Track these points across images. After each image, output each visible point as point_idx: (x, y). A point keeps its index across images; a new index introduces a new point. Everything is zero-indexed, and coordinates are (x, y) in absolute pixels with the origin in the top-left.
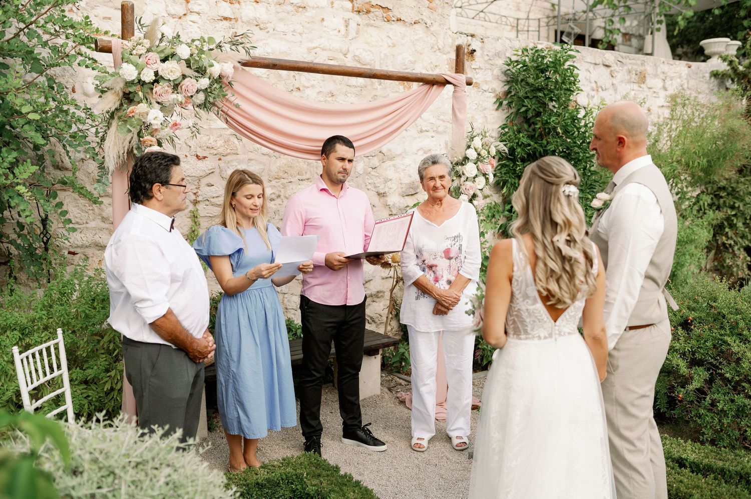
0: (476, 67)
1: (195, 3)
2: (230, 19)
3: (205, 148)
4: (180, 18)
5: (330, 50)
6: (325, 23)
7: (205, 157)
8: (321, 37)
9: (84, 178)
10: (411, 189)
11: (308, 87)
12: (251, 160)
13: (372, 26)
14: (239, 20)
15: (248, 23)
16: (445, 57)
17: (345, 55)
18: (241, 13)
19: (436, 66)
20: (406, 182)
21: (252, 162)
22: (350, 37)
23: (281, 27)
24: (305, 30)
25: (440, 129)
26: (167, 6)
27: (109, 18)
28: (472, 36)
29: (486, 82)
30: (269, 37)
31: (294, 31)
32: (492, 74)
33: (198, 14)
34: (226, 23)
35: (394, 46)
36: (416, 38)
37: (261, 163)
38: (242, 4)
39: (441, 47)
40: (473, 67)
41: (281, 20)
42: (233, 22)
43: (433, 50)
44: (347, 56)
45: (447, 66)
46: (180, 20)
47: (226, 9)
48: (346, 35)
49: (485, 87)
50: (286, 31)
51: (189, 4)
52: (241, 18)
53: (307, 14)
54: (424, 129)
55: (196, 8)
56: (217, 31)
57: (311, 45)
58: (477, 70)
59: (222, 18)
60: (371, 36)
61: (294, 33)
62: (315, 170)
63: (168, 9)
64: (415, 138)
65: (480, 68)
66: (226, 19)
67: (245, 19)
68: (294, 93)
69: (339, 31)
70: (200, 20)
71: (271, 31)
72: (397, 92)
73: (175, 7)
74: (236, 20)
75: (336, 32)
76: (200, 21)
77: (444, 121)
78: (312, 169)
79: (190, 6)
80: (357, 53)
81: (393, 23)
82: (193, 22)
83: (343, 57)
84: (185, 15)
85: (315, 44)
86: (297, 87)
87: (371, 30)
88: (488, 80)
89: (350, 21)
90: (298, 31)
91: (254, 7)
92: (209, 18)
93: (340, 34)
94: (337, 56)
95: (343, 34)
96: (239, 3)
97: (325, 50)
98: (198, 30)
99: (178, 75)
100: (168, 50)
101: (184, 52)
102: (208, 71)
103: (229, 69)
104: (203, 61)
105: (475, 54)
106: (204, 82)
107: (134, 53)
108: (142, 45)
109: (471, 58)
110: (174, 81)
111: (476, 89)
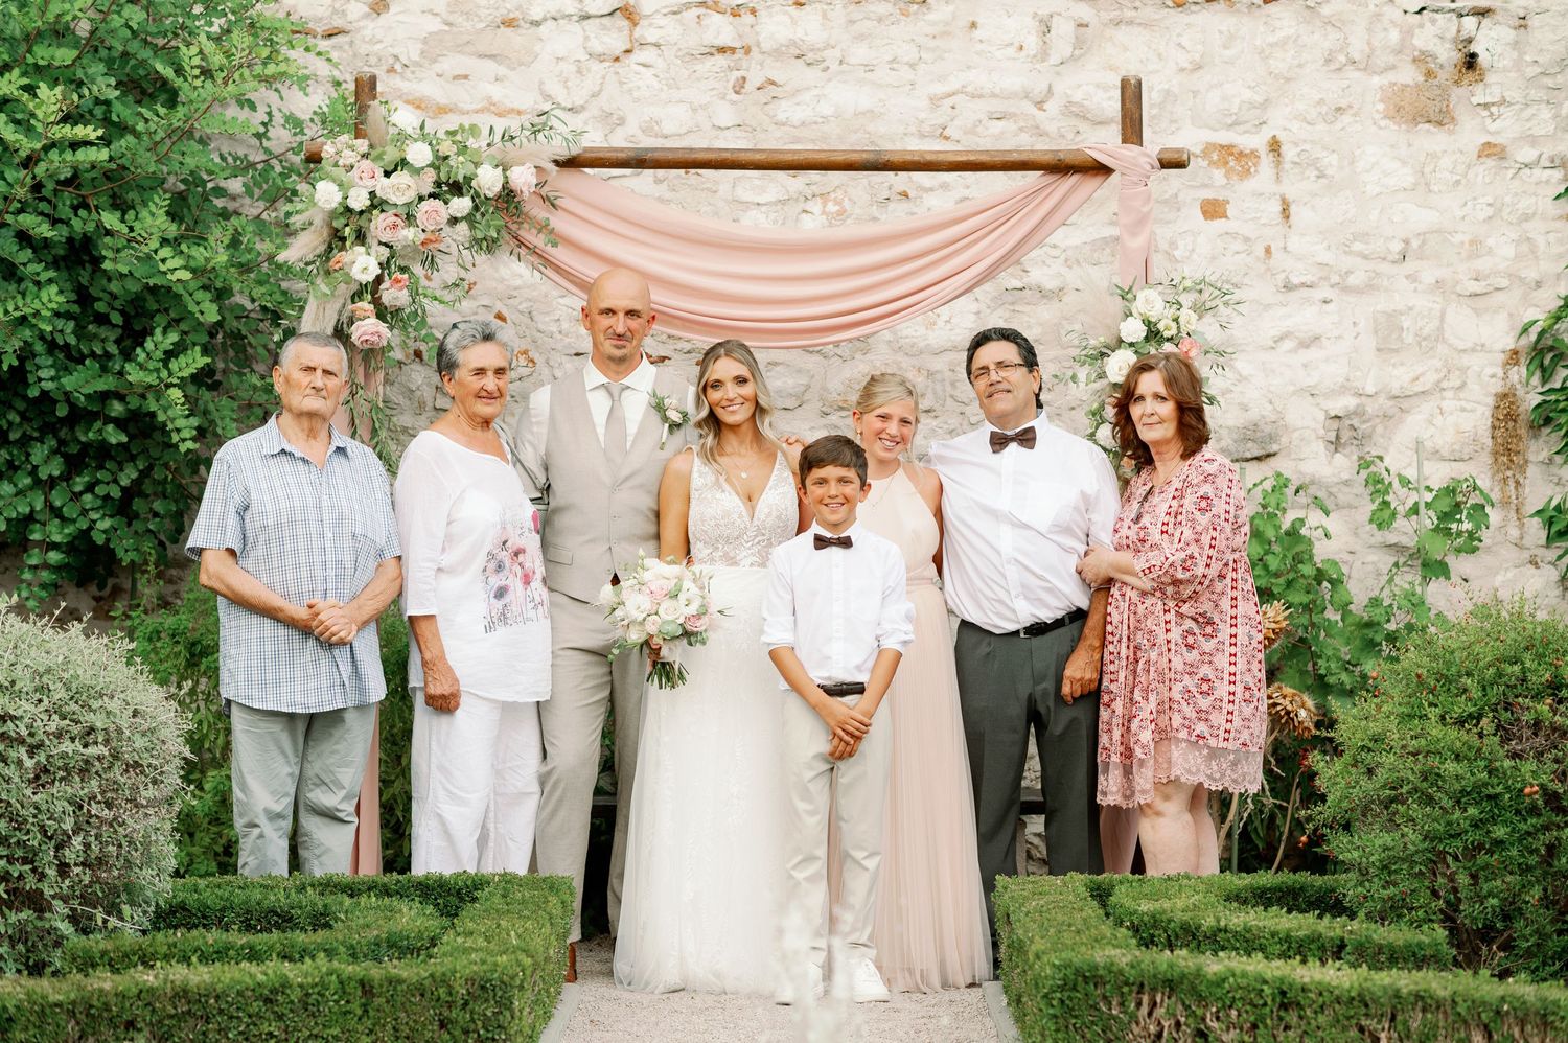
0: (1489, 100)
1: (651, 25)
2: (733, 50)
3: (664, 337)
4: (617, 59)
5: (994, 95)
6: (977, 34)
7: (663, 359)
8: (969, 67)
9: (401, 400)
10: (1250, 445)
11: (931, 190)
12: (776, 364)
13: (1130, 23)
14: (754, 49)
15: (778, 53)
16: (1376, 80)
17: (1040, 105)
18: (757, 34)
19: (1339, 109)
20: (1231, 423)
21: (778, 368)
22: (1054, 59)
23: (860, 53)
24: (924, 56)
25: (1352, 280)
26: (587, 38)
27: (466, 77)
28: (1482, 13)
29: (1533, 140)
30: (830, 80)
31: (894, 60)
32: (1556, 116)
33: (657, 45)
34: (721, 60)
35: (1198, 67)
36: (1271, 39)
37: (799, 371)
38: (762, 13)
39: (1356, 57)
40: (1475, 100)
41: (861, 37)
42: (739, 54)
43: (1332, 67)
44: (1045, 106)
45: (1381, 107)
46: (617, 64)
47: (720, 29)
48: (1044, 55)
49: (1527, 154)
50: (875, 62)
51: (637, 29)
52: (758, 45)
53: (931, 16)
54: (1296, 280)
55: (651, 35)
56: (698, 80)
57: (940, 89)
58: (1494, 109)
59: (713, 50)
60: (1126, 49)
61: (895, 66)
62: (949, 388)
63: (589, 44)
64: (1268, 307)
65: (1503, 102)
66: (722, 50)
67: (766, 46)
68: (892, 206)
69: (1021, 48)
70: (660, 60)
71: (834, 67)
72: (1205, 186)
73: (606, 39)
74: (747, 50)
75: (1011, 51)
76: (660, 63)
77: (1366, 257)
78: (938, 387)
79: (638, 32)
80: (1078, 96)
81: (1193, 8)
82: (644, 65)
83: (1034, 110)
84: (628, 51)
85: (953, 84)
86: (901, 189)
87: (1122, 35)
88: (1539, 131)
89: (1055, 19)
90: (906, 59)
91: (791, 17)
92: (680, 54)
93: (1023, 54)
94: (1012, 110)
95: (1032, 53)
96: (753, 12)
97: (980, 96)
98: (655, 82)
99: (411, 195)
100: (392, 154)
101: (419, 154)
102: (474, 184)
103: (523, 178)
104: (459, 168)
105: (1483, 59)
106: (461, 205)
107: (340, 163)
108: (352, 148)
109: (1470, 76)
110: (408, 204)
111: (1490, 163)
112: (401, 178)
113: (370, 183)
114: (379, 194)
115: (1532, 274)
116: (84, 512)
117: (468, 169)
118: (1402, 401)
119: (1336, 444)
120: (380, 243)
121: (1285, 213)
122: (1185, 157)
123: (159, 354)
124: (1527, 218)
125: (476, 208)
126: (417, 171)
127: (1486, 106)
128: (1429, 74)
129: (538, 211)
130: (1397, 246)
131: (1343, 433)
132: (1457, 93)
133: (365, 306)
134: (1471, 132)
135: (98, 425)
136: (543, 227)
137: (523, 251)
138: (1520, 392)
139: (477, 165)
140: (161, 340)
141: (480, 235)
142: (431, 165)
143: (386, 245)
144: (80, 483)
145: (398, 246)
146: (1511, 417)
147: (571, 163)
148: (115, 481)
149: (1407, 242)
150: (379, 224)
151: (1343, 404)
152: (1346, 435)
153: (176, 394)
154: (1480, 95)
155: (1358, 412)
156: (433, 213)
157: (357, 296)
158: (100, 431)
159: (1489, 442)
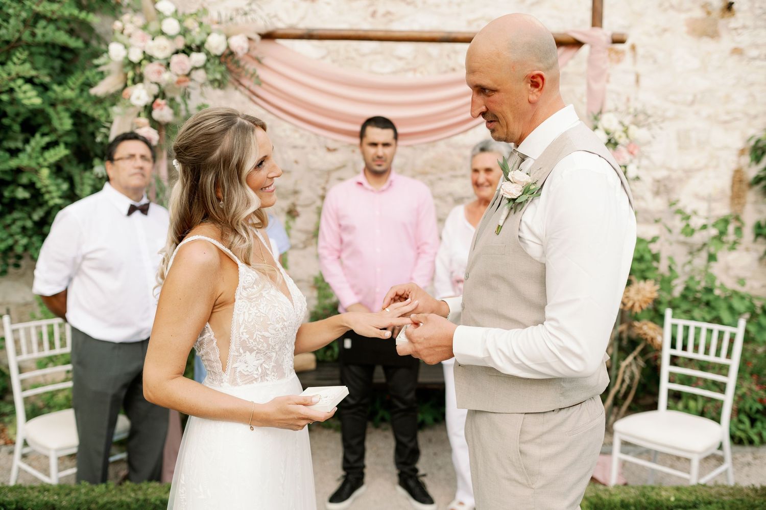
0: (737, 26)
7: (335, 150)
16: (684, 16)
19: (665, 29)
25: (669, 114)
29: (757, 46)
30: (418, 12)
39: (674, 4)
40: (730, 26)
43: (661, 9)
45: (685, 29)
49: (754, 53)
57: (472, 17)
58: (740, 31)
65: (744, 27)
77: (675, 103)
85: (478, 14)
99: (168, 52)
100: (154, 26)
101: (171, 26)
102: (206, 46)
103: (239, 43)
104: (197, 36)
105: (735, 7)
106: (198, 58)
107: (126, 32)
108: (131, 22)
109: (728, 14)
110: (166, 59)
111: (736, 57)
112: (161, 41)
113: (142, 44)
114: (149, 52)
115: (753, 112)
116: (11, 235)
117: (204, 36)
118: (689, 173)
119: (657, 193)
120: (152, 83)
121: (637, 81)
122: (625, 38)
123: (38, 149)
124: (752, 84)
125: (208, 60)
126: (171, 38)
127: (736, 29)
128: (709, 13)
129: (251, 66)
130: (690, 98)
131: (662, 188)
132: (722, 22)
133: (144, 120)
134: (726, 42)
135: (11, 188)
136: (253, 75)
137: (242, 88)
138: (745, 169)
139: (208, 34)
140: (38, 141)
141: (211, 77)
142: (180, 34)
143: (156, 83)
144: (8, 219)
145: (163, 85)
146: (741, 181)
147: (269, 36)
148: (30, 217)
149: (695, 96)
150: (149, 70)
151: (661, 174)
152: (662, 189)
153: (45, 172)
154: (733, 22)
155: (668, 178)
156: (181, 63)
157: (139, 115)
158: (13, 191)
159: (728, 192)
